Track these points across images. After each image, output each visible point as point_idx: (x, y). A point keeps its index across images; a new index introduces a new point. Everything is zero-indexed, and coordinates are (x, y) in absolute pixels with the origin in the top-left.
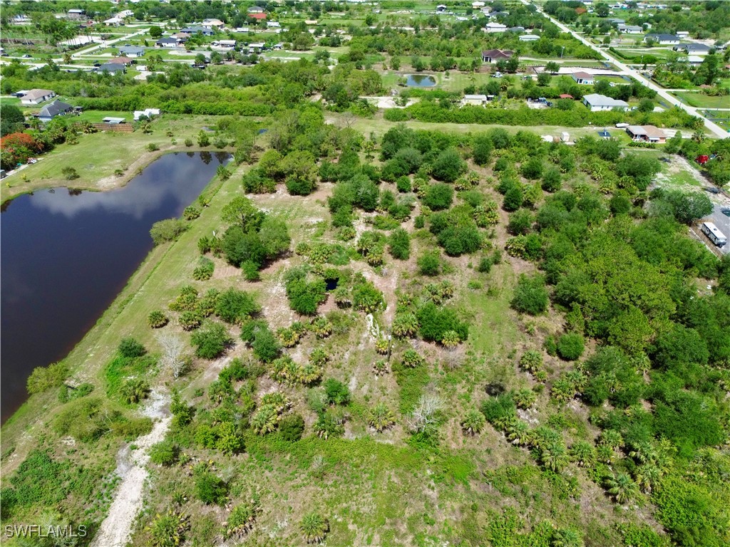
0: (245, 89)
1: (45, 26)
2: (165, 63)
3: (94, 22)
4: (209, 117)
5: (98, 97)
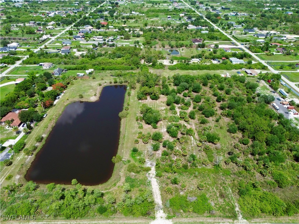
2: (82, 48)
5: (68, 64)
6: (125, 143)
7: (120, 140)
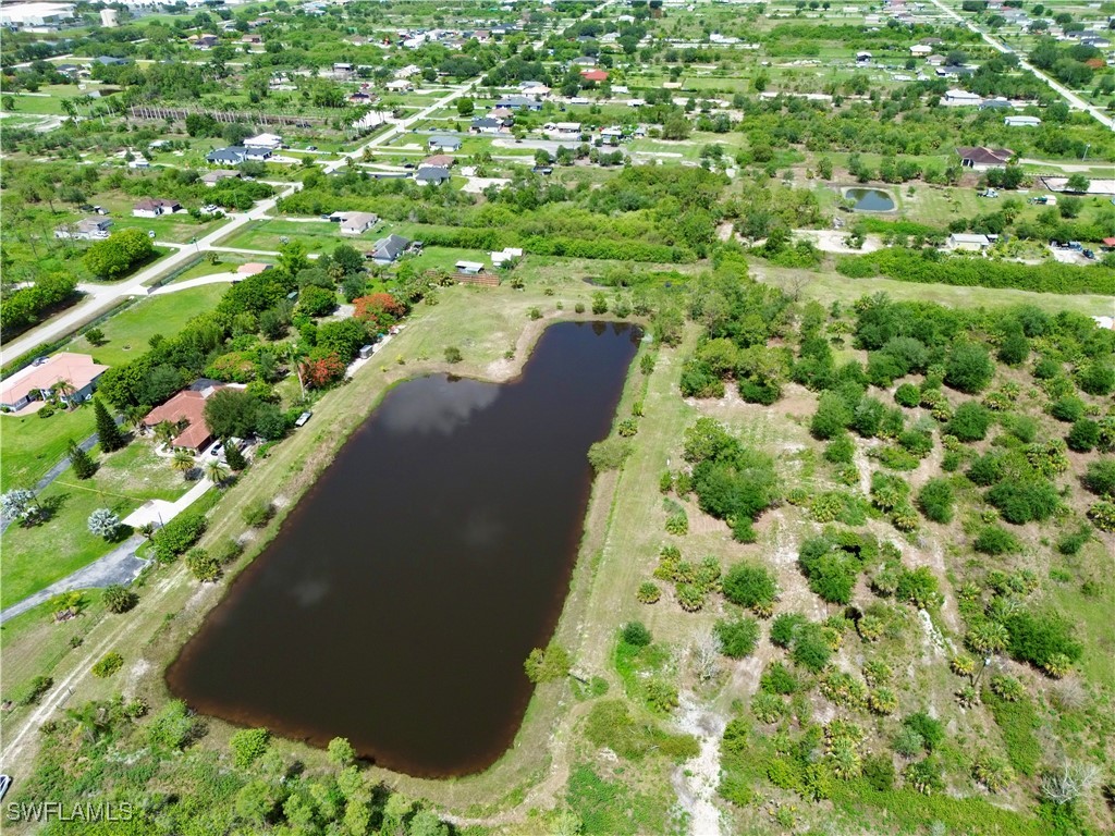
0: (626, 216)
5: (431, 223)
6: (594, 591)
7: (575, 573)
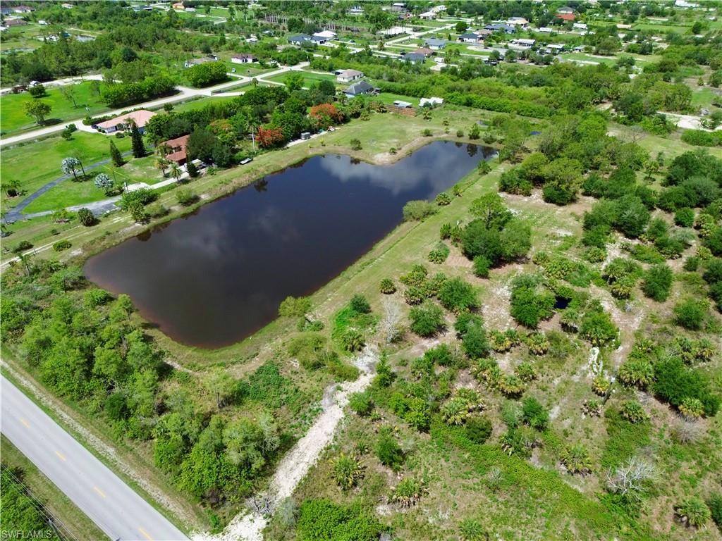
0: (530, 89)
1: (373, 17)
2: (461, 57)
3: (411, 15)
4: (486, 112)
